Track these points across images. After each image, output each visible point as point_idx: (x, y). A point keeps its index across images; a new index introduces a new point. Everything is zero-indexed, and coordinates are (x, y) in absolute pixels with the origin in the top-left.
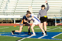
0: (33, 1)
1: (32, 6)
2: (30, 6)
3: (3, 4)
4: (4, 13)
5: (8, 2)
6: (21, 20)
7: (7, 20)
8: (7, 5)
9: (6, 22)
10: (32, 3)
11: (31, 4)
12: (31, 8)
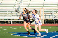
0: (45, 1)
1: (44, 7)
2: (42, 7)
3: (15, 5)
4: (17, 14)
5: (20, 4)
6: (33, 20)
7: (19, 20)
8: (19, 7)
9: (18, 23)
10: (44, 4)
11: (42, 5)
12: (43, 9)
